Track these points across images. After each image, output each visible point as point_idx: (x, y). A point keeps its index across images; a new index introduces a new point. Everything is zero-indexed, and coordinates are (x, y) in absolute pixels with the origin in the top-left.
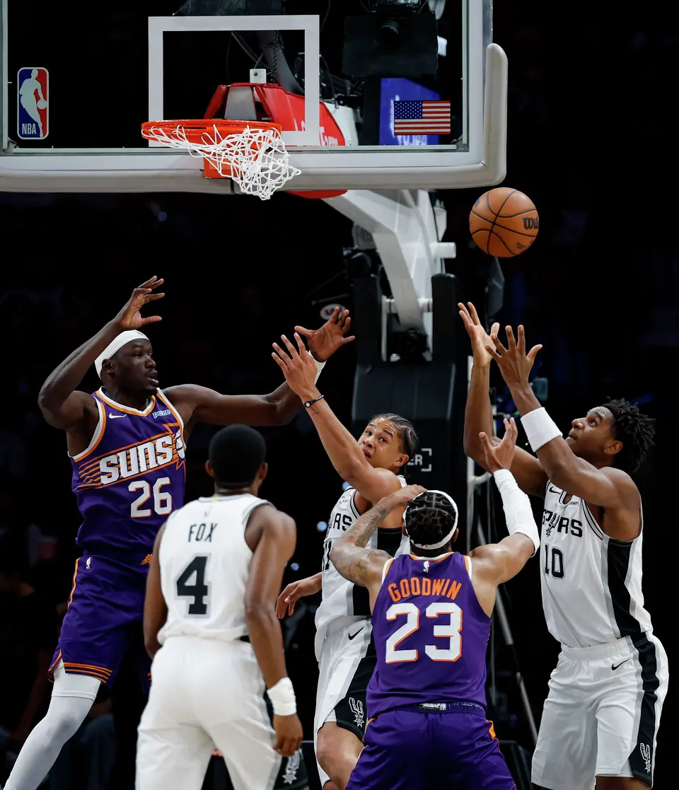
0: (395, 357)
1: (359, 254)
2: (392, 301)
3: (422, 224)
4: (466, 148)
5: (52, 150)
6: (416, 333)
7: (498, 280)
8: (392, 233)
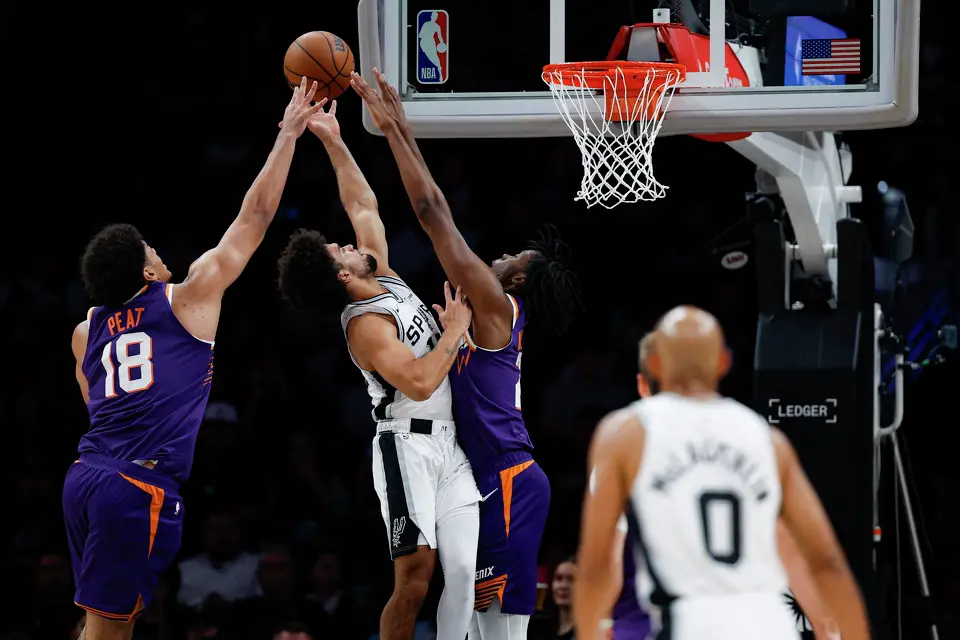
0: (798, 305)
1: (762, 199)
2: (797, 247)
3: (827, 168)
4: (876, 88)
5: (452, 94)
6: (820, 280)
7: (908, 227)
8: (796, 176)
